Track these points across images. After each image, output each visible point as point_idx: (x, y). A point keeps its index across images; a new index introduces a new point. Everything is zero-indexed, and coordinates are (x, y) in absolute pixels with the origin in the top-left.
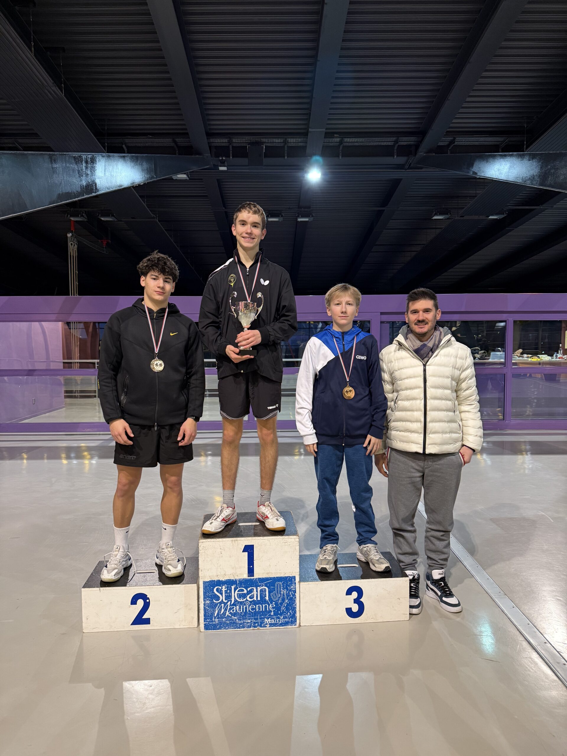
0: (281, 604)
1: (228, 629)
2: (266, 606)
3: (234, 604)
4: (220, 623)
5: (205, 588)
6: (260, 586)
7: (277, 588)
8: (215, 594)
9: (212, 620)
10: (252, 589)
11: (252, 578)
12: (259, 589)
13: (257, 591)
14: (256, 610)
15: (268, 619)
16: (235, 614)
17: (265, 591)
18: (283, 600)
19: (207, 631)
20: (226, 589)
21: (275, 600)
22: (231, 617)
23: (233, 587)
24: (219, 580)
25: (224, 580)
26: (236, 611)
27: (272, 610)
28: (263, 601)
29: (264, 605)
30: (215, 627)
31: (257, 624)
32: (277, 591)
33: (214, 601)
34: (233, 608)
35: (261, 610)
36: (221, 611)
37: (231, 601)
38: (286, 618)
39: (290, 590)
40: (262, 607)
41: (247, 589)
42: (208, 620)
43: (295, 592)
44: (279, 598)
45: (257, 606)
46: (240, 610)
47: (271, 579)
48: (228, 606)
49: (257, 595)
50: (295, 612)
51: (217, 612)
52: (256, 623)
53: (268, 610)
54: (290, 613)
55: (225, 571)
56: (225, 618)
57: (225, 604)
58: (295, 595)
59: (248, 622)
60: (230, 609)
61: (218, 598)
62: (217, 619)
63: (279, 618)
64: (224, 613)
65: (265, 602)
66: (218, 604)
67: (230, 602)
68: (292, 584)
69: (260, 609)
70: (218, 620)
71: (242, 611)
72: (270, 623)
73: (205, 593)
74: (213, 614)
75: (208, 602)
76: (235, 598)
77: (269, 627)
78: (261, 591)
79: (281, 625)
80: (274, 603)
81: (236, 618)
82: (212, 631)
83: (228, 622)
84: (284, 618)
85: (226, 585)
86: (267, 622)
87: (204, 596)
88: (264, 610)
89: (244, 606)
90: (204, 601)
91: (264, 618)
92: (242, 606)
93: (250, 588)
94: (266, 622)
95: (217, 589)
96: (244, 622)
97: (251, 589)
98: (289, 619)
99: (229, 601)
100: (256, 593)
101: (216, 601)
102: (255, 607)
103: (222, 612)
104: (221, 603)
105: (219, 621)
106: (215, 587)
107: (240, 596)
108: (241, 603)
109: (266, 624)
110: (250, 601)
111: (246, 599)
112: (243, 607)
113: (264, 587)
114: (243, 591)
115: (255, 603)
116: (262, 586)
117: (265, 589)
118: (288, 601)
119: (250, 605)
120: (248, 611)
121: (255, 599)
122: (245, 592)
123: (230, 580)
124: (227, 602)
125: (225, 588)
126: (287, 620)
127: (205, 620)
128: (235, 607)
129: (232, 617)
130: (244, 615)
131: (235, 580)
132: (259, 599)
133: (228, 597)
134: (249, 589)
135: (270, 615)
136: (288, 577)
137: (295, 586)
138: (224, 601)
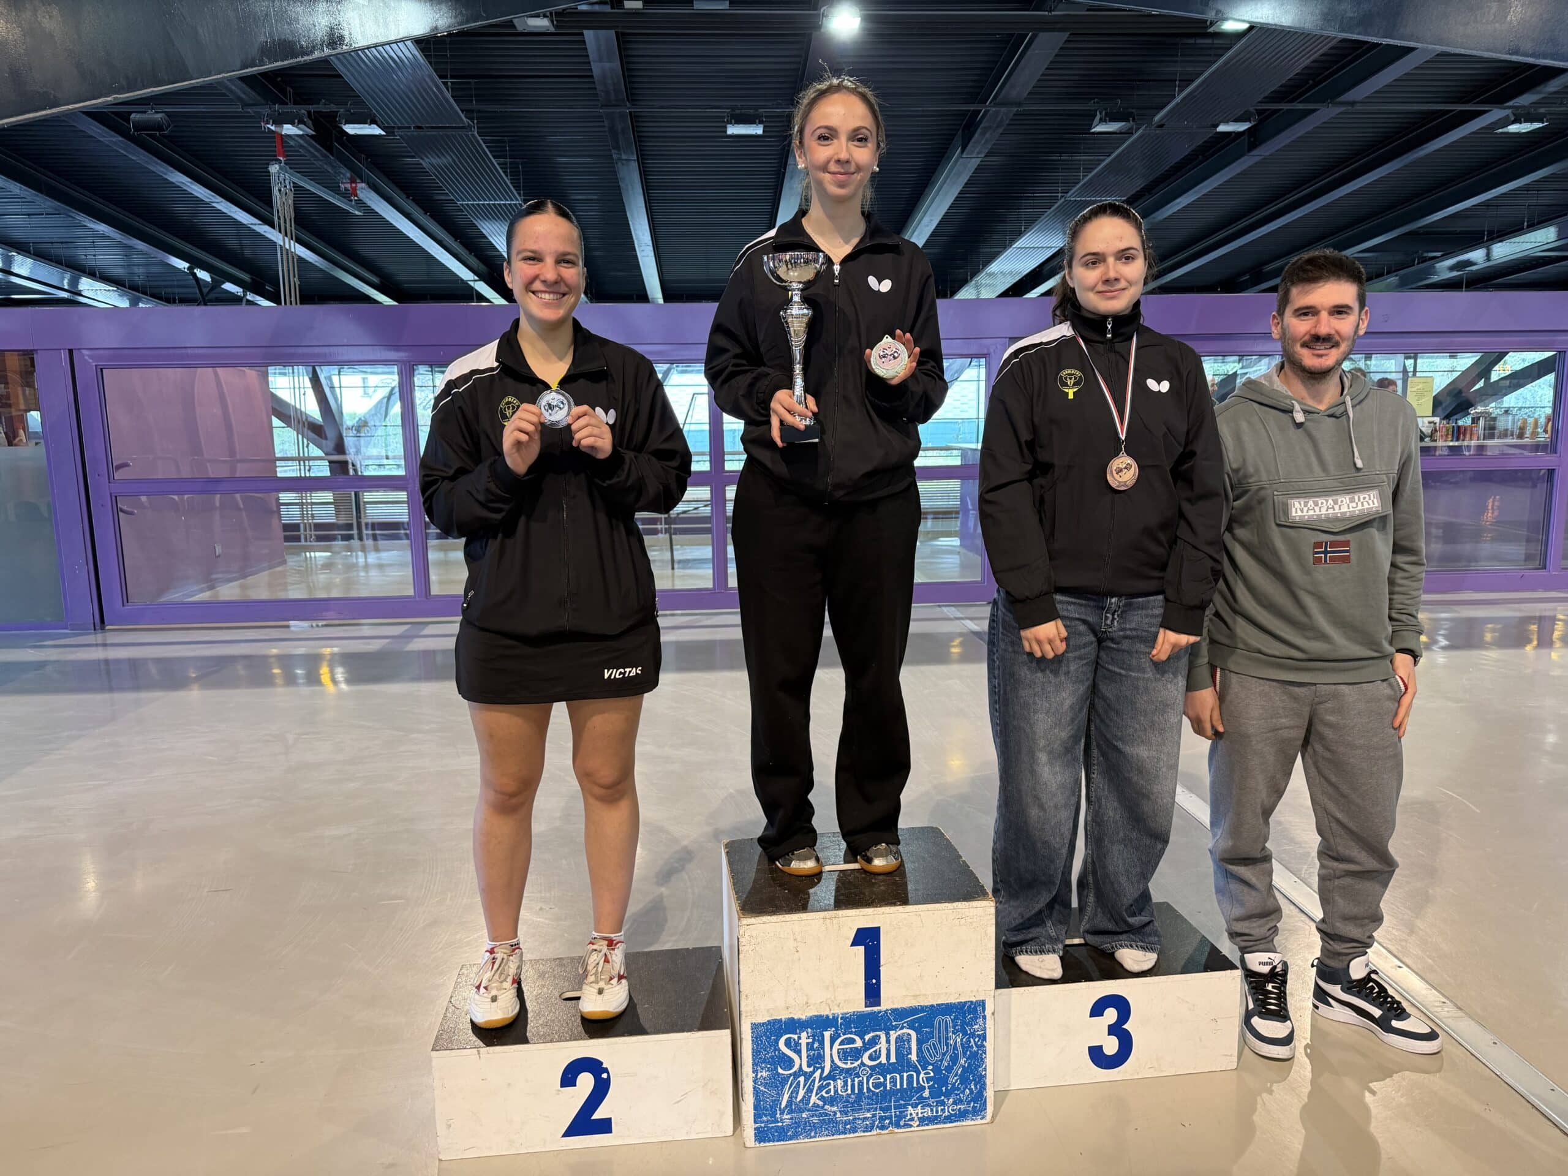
0: (949, 1069)
1: (815, 1137)
2: (910, 1077)
3: (831, 1077)
4: (796, 1124)
5: (756, 1039)
6: (895, 1028)
7: (940, 1032)
8: (783, 1053)
9: (775, 1117)
10: (877, 1036)
11: (876, 1009)
12: (893, 1035)
13: (888, 1041)
14: (885, 1087)
15: (915, 1106)
16: (832, 1101)
17: (909, 1040)
18: (954, 1059)
19: (762, 1144)
20: (811, 1040)
21: (932, 1060)
22: (823, 1108)
23: (827, 1035)
24: (793, 1019)
25: (804, 1017)
26: (836, 1091)
27: (926, 1085)
28: (903, 1063)
29: (905, 1075)
30: (782, 1134)
31: (887, 1121)
32: (940, 1038)
33: (780, 1071)
34: (829, 1084)
35: (898, 1087)
36: (797, 1093)
37: (823, 1069)
38: (961, 1101)
39: (973, 1035)
40: (901, 1080)
41: (862, 1038)
42: (765, 1119)
43: (984, 1038)
44: (944, 1054)
45: (888, 1077)
46: (847, 1090)
47: (923, 1009)
48: (814, 1081)
49: (888, 1050)
50: (983, 1087)
51: (786, 1097)
52: (886, 1118)
53: (915, 1085)
54: (971, 1090)
55: (807, 995)
56: (808, 1111)
57: (808, 1076)
58: (983, 1046)
59: (865, 1118)
60: (821, 1088)
61: (789, 1063)
62: (788, 1113)
63: (943, 1103)
64: (806, 1100)
65: (910, 1066)
66: (789, 1078)
67: (819, 1071)
68: (976, 1018)
69: (895, 1085)
70: (789, 1116)
71: (849, 1092)
72: (920, 1115)
73: (756, 1053)
74: (777, 1102)
75: (764, 1074)
76: (832, 1061)
77: (918, 1126)
78: (899, 1039)
79: (949, 1119)
80: (931, 1067)
81: (835, 1109)
82: (776, 1143)
83: (815, 1120)
84: (954, 1103)
85: (809, 1030)
86: (914, 1115)
87: (754, 1060)
88: (905, 1086)
89: (856, 1080)
90: (755, 1071)
91: (905, 1106)
92: (849, 1080)
93: (872, 1034)
94: (911, 1114)
95: (786, 1040)
96: (855, 1119)
97: (873, 1037)
98: (969, 1103)
99: (818, 1068)
100: (886, 1046)
101: (784, 1069)
102: (882, 1080)
103: (800, 1097)
104: (796, 1075)
105: (791, 1119)
106: (781, 1036)
107: (844, 1055)
108: (848, 1071)
109: (909, 1120)
110: (871, 1068)
111: (860, 1061)
112: (853, 1081)
113: (905, 1030)
114: (853, 1041)
115: (883, 1070)
116: (902, 1028)
117: (909, 1034)
118: (965, 1062)
119: (871, 1075)
120: (865, 1090)
121: (883, 1060)
122: (859, 1043)
123: (821, 1016)
124: (814, 1072)
125: (808, 1038)
126: (962, 1107)
127: (757, 1118)
128: (832, 1082)
129: (827, 1107)
130: (856, 1102)
131: (834, 1017)
132: (893, 1060)
133: (816, 1060)
134: (867, 1037)
135: (921, 1097)
136: (966, 1003)
137: (985, 1023)
138: (805, 1068)
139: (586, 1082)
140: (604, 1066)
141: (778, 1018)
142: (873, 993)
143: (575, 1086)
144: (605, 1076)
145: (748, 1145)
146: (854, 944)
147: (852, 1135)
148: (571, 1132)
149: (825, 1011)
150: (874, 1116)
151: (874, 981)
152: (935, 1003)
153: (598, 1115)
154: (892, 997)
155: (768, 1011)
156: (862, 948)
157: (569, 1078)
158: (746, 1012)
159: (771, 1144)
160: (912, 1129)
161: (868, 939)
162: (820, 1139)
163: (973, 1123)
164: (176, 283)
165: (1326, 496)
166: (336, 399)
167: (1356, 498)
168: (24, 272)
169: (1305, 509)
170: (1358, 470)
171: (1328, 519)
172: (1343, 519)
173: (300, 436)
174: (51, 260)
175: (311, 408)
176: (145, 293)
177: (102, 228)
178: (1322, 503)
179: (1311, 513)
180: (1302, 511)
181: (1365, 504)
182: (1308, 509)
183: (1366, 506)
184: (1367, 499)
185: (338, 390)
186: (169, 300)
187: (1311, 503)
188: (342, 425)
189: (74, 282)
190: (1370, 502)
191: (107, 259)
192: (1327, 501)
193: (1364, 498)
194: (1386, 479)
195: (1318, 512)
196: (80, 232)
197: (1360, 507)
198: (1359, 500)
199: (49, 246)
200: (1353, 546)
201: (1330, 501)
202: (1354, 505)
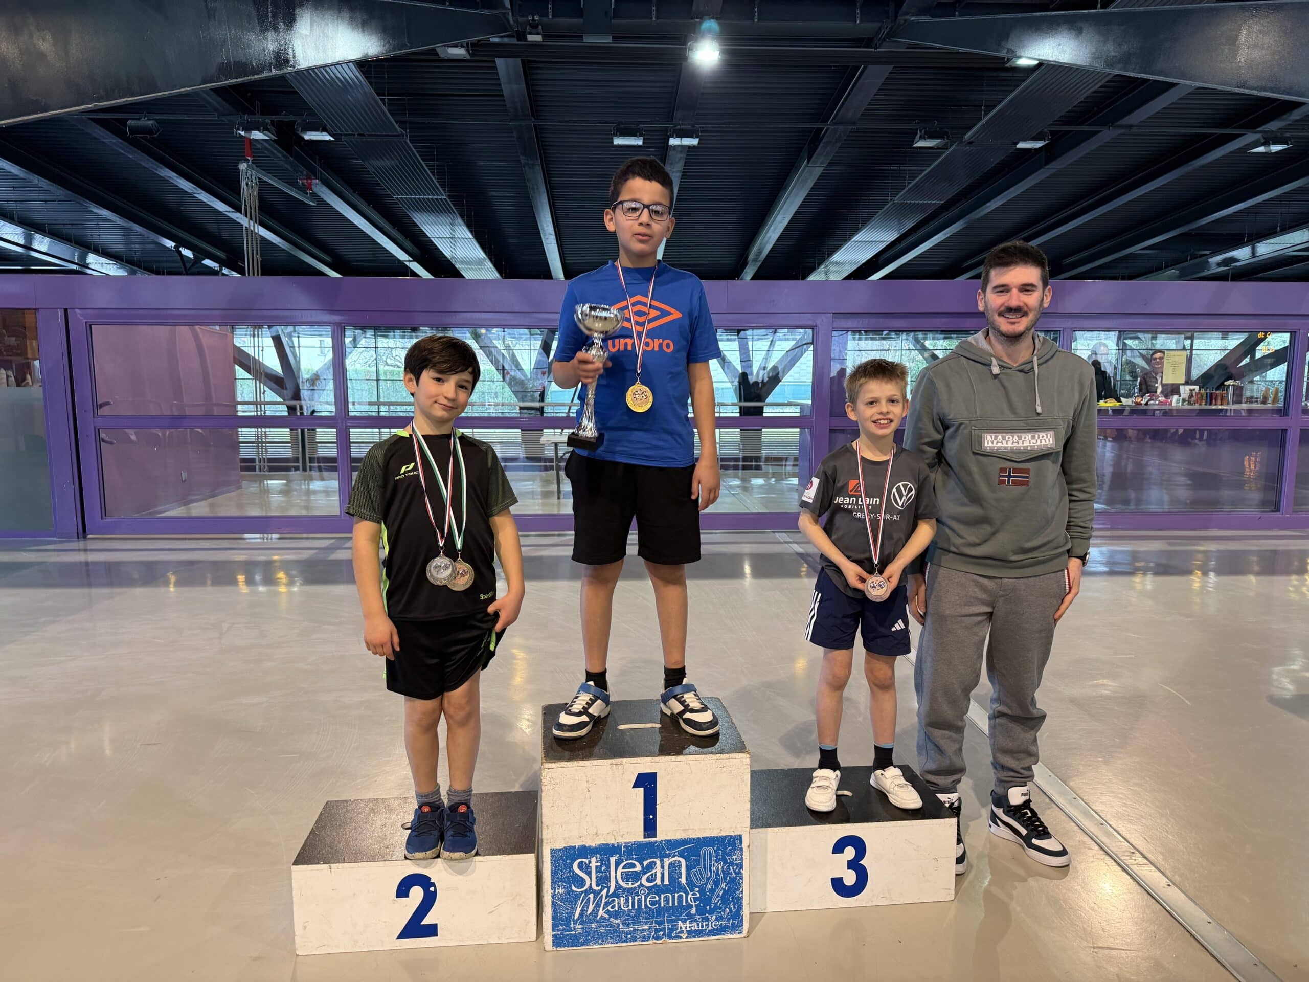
0: (712, 891)
1: (602, 944)
2: (680, 897)
3: (616, 895)
4: (586, 932)
5: (554, 862)
6: (668, 856)
7: (705, 860)
8: (576, 874)
9: (569, 926)
10: (653, 862)
11: (653, 840)
12: (667, 862)
13: (662, 867)
14: (660, 904)
15: (684, 921)
16: (616, 915)
17: (680, 866)
18: (717, 883)
19: (559, 949)
20: (599, 864)
21: (699, 883)
22: (608, 920)
23: (613, 860)
24: (584, 846)
25: (593, 845)
26: (619, 907)
27: (694, 904)
28: (674, 886)
29: (676, 895)
30: (575, 941)
31: (661, 933)
32: (705, 865)
33: (574, 888)
34: (614, 901)
35: (671, 905)
36: (588, 908)
37: (609, 888)
38: (722, 918)
39: (732, 864)
40: (673, 899)
41: (641, 864)
42: (561, 928)
43: (741, 866)
44: (708, 879)
45: (663, 896)
46: (628, 906)
47: (691, 841)
48: (601, 897)
49: (663, 874)
50: (740, 907)
51: (578, 910)
52: (661, 930)
53: (684, 904)
54: (730, 909)
55: (596, 828)
56: (597, 922)
57: (596, 893)
58: (740, 873)
59: (643, 930)
60: (607, 904)
61: (582, 882)
62: (580, 924)
63: (707, 920)
64: (595, 913)
65: (680, 888)
66: (581, 894)
67: (606, 889)
68: (735, 850)
69: (668, 903)
70: (580, 926)
71: (630, 907)
72: (688, 929)
73: (554, 874)
74: (572, 914)
75: (561, 891)
76: (617, 882)
77: (687, 937)
78: (671, 865)
79: (712, 933)
80: (697, 889)
81: (618, 921)
82: (570, 948)
83: (602, 930)
84: (717, 919)
85: (598, 856)
86: (683, 929)
87: (552, 879)
88: (676, 904)
89: (636, 898)
90: (553, 888)
91: (676, 921)
92: (630, 898)
93: (649, 861)
94: (681, 928)
95: (579, 863)
96: (635, 930)
97: (650, 863)
98: (729, 920)
99: (605, 887)
100: (660, 871)
101: (577, 888)
102: (657, 899)
103: (590, 911)
104: (587, 893)
105: (583, 928)
106: (575, 860)
107: (626, 877)
108: (630, 891)
109: (680, 932)
110: (648, 888)
111: (639, 883)
112: (634, 899)
113: (676, 858)
114: (634, 866)
115: (658, 890)
116: (674, 856)
117: (679, 862)
118: (726, 886)
119: (649, 894)
120: (643, 907)
121: (658, 882)
122: (638, 868)
123: (608, 845)
124: (601, 890)
125: (597, 862)
126: (723, 923)
127: (554, 927)
128: (616, 899)
129: (612, 919)
130: (635, 917)
131: (618, 846)
132: (666, 882)
133: (603, 880)
134: (645, 863)
135: (689, 914)
136: (726, 837)
137: (742, 854)
138: (594, 887)
139: (417, 893)
140: (432, 881)
141: (573, 845)
142: (650, 826)
143: (408, 896)
144: (432, 889)
145: (547, 949)
146: (635, 786)
147: (632, 944)
148: (404, 935)
149: (611, 841)
150: (651, 928)
151: (651, 817)
152: (701, 836)
153: (427, 921)
154: (666, 831)
155: (564, 839)
156: (642, 790)
157: (403, 890)
158: (547, 840)
159: (566, 948)
160: (682, 940)
161: (647, 782)
162: (606, 946)
163: (732, 936)
164: (165, 259)
165: (1012, 433)
166: (295, 356)
167: (1037, 436)
168: (44, 249)
169: (995, 442)
170: (1038, 414)
171: (1013, 451)
172: (1025, 451)
173: (258, 382)
174: (63, 239)
175: (272, 361)
176: (139, 266)
177: (105, 213)
178: (1009, 438)
179: (1000, 445)
180: (993, 443)
181: (1043, 441)
182: (998, 442)
183: (1043, 443)
184: (1045, 437)
185: (297, 349)
186: (158, 272)
187: (1000, 437)
188: (299, 378)
189: (83, 257)
190: (1047, 440)
191: (111, 238)
192: (1013, 437)
193: (1043, 437)
194: (1062, 423)
195: (1005, 445)
196: (89, 217)
197: (1039, 443)
198: (1039, 438)
199: (62, 226)
200: (1032, 472)
201: (1016, 437)
202: (1034, 441)
